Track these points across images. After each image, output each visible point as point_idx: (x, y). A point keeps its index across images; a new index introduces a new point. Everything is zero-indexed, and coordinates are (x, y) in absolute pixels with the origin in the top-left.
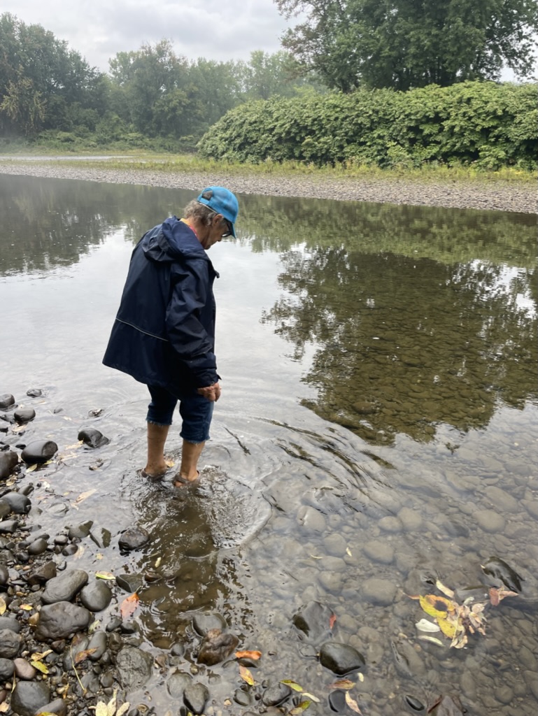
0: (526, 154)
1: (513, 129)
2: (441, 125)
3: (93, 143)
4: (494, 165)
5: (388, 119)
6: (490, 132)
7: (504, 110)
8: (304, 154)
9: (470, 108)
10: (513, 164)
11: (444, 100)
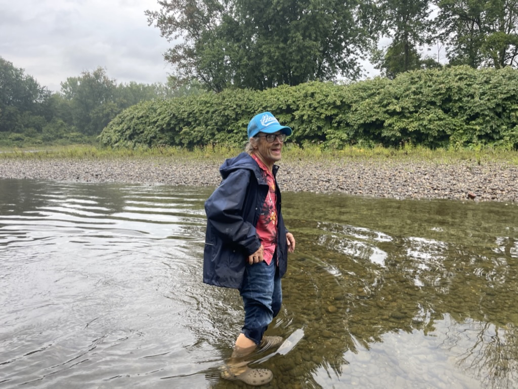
0: (365, 135)
1: (350, 116)
2: (293, 115)
3: (39, 141)
4: (339, 145)
5: (250, 112)
6: (332, 119)
7: (341, 101)
8: (183, 141)
9: (314, 100)
10: (355, 144)
11: (293, 95)
